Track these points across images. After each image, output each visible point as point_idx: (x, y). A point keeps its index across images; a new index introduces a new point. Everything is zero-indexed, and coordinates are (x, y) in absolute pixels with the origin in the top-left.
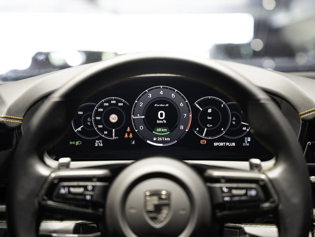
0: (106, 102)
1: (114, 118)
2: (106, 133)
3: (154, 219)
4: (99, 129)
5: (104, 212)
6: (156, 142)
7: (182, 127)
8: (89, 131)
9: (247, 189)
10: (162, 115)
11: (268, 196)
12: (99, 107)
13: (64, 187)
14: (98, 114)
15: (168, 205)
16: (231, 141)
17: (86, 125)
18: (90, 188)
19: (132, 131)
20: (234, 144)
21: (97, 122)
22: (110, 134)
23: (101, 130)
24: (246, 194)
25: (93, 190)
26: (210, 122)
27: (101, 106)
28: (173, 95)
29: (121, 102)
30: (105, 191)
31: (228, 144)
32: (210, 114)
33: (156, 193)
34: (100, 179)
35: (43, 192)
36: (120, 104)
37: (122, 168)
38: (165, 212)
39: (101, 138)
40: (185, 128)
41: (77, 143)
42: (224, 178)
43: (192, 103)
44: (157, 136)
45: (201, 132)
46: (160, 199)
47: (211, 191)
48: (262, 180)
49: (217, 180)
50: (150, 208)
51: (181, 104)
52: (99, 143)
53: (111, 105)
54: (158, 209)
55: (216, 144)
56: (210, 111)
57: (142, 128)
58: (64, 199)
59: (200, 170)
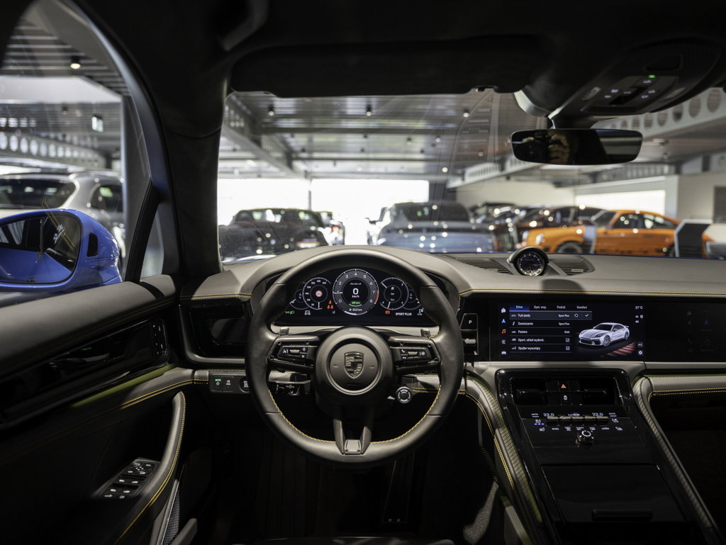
0: (313, 281)
1: (319, 294)
2: (313, 305)
3: (350, 372)
4: (307, 302)
5: (314, 367)
6: (352, 312)
7: (371, 301)
8: (300, 304)
9: (418, 351)
10: (356, 291)
11: (433, 356)
12: (308, 285)
13: (286, 349)
14: (307, 290)
15: (361, 363)
16: (408, 312)
17: (297, 298)
18: (304, 349)
19: (333, 303)
20: (410, 314)
21: (307, 297)
22: (316, 306)
23: (309, 303)
24: (418, 355)
25: (306, 351)
26: (392, 297)
27: (309, 284)
28: (365, 276)
29: (325, 281)
30: (315, 352)
31: (406, 314)
32: (393, 292)
33: (352, 354)
34: (311, 343)
35: (271, 352)
36: (324, 283)
37: (328, 334)
38: (359, 367)
39: (309, 309)
40: (374, 301)
41: (291, 313)
42: (402, 342)
43: (379, 282)
44: (352, 308)
45: (386, 304)
46: (356, 358)
47: (393, 352)
48: (430, 344)
49: (397, 344)
50: (349, 364)
51: (371, 284)
52: (308, 313)
53: (317, 283)
54: (354, 365)
55: (397, 314)
56: (393, 288)
57: (340, 301)
58: (284, 357)
59: (385, 336)
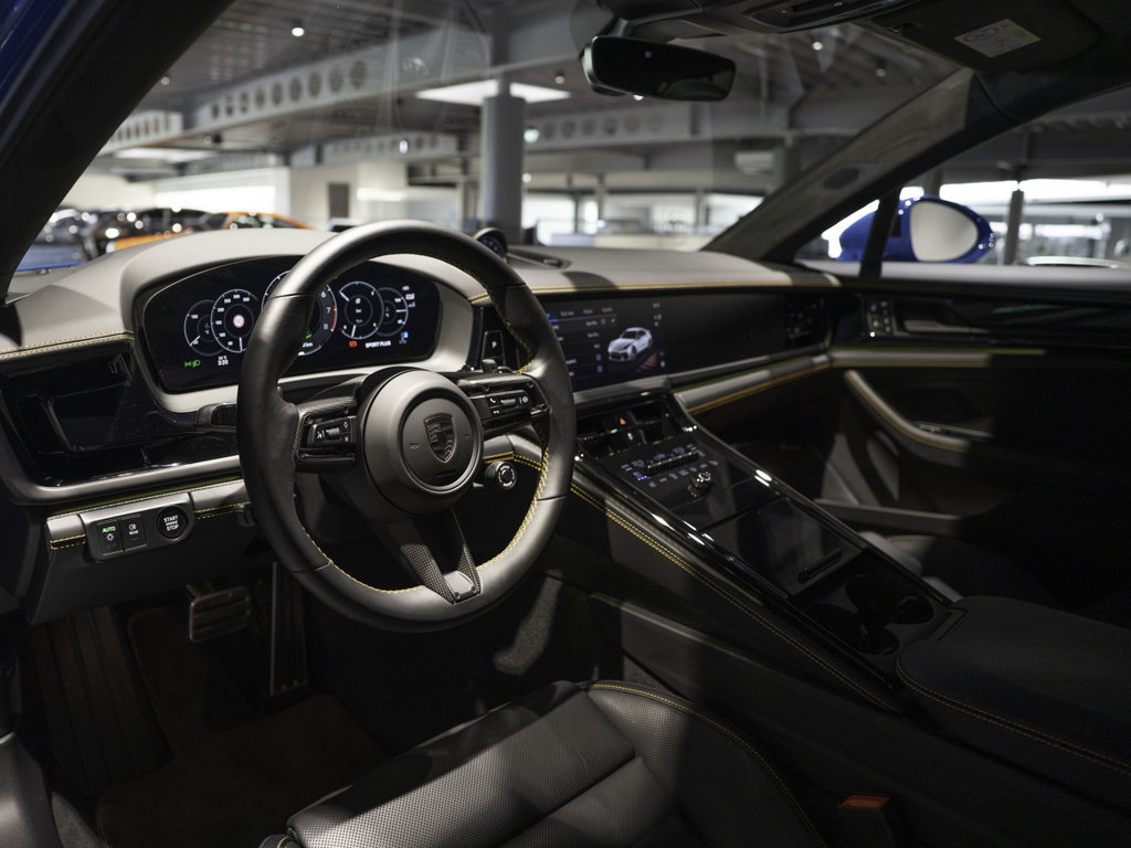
0: (227, 297)
1: (239, 321)
2: (230, 343)
4: (221, 339)
7: (326, 326)
8: (209, 346)
12: (218, 306)
14: (218, 316)
16: (385, 339)
17: (203, 335)
20: (388, 343)
21: (219, 329)
22: (236, 346)
23: (224, 341)
26: (359, 316)
27: (221, 304)
29: (246, 296)
31: (382, 343)
32: (358, 306)
36: (246, 300)
39: (225, 353)
40: (330, 327)
41: (195, 364)
43: (336, 291)
45: (349, 331)
51: (324, 295)
52: (223, 361)
53: (234, 301)
55: (368, 345)
56: (358, 301)
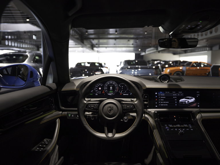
1: (100, 89)
6: (110, 94)
7: (116, 91)
8: (94, 92)
10: (111, 88)
13: (90, 105)
14: (96, 87)
15: (113, 110)
16: (127, 94)
17: (94, 90)
19: (104, 91)
21: (96, 90)
22: (99, 92)
24: (130, 107)
25: (96, 106)
26: (122, 89)
28: (114, 83)
30: (99, 106)
32: (122, 88)
33: (110, 107)
34: (97, 103)
35: (85, 106)
36: (101, 85)
37: (103, 101)
38: (112, 111)
41: (92, 94)
43: (118, 85)
45: (120, 92)
46: (111, 108)
48: (133, 104)
49: (124, 104)
50: (109, 110)
51: (116, 85)
52: (97, 94)
53: (99, 85)
54: (110, 110)
55: (124, 95)
57: (106, 91)
58: (89, 108)
59: (120, 101)
